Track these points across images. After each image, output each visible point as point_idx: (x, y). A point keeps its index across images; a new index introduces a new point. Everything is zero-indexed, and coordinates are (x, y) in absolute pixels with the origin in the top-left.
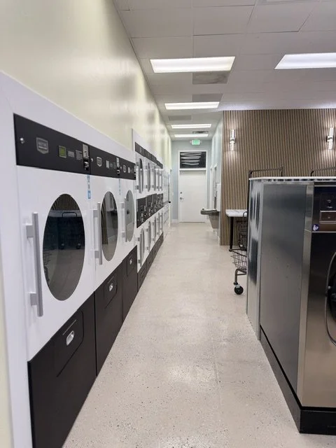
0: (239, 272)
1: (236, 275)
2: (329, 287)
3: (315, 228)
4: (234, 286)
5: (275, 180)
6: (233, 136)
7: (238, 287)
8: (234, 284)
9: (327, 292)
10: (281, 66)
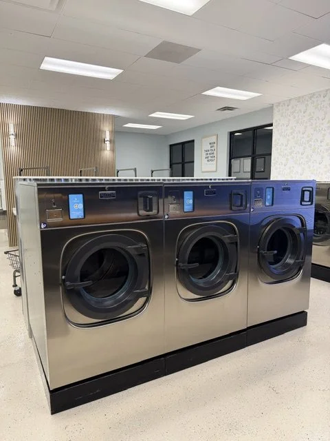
0: (17, 274)
1: (15, 277)
2: (63, 277)
3: (43, 226)
4: (14, 289)
5: (30, 180)
6: (12, 131)
7: (17, 288)
8: (13, 286)
9: (60, 282)
10: (44, 66)
